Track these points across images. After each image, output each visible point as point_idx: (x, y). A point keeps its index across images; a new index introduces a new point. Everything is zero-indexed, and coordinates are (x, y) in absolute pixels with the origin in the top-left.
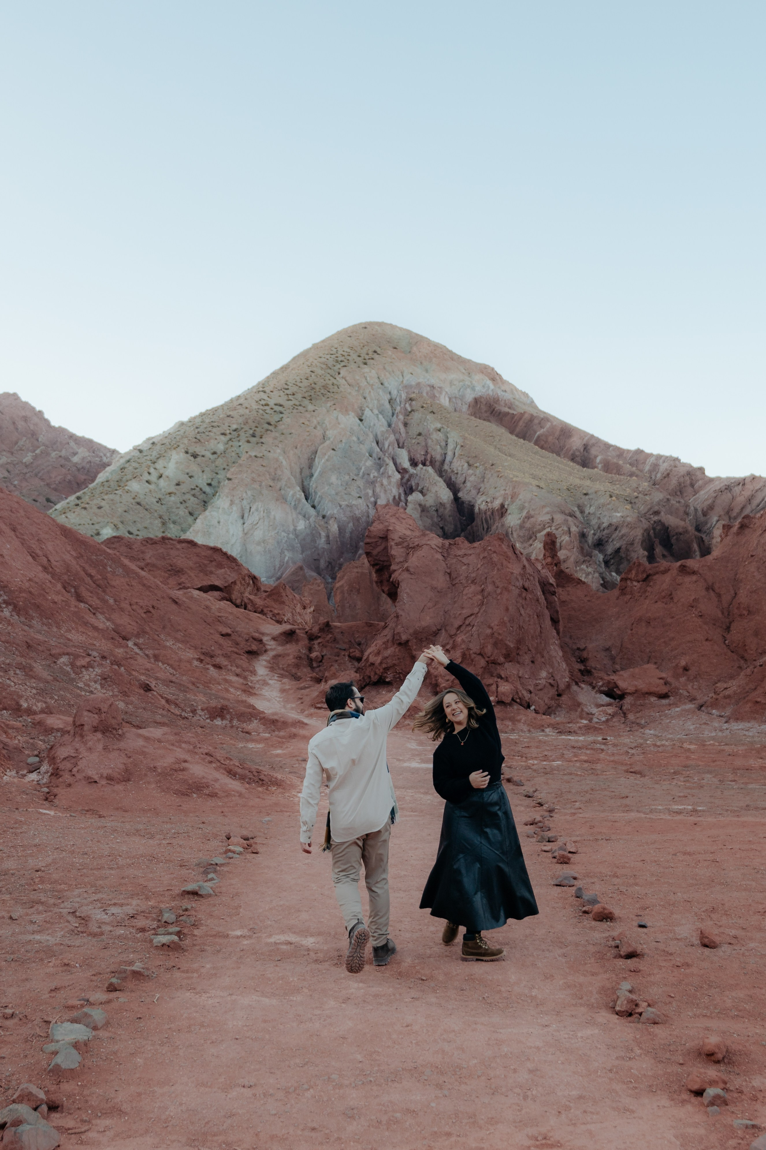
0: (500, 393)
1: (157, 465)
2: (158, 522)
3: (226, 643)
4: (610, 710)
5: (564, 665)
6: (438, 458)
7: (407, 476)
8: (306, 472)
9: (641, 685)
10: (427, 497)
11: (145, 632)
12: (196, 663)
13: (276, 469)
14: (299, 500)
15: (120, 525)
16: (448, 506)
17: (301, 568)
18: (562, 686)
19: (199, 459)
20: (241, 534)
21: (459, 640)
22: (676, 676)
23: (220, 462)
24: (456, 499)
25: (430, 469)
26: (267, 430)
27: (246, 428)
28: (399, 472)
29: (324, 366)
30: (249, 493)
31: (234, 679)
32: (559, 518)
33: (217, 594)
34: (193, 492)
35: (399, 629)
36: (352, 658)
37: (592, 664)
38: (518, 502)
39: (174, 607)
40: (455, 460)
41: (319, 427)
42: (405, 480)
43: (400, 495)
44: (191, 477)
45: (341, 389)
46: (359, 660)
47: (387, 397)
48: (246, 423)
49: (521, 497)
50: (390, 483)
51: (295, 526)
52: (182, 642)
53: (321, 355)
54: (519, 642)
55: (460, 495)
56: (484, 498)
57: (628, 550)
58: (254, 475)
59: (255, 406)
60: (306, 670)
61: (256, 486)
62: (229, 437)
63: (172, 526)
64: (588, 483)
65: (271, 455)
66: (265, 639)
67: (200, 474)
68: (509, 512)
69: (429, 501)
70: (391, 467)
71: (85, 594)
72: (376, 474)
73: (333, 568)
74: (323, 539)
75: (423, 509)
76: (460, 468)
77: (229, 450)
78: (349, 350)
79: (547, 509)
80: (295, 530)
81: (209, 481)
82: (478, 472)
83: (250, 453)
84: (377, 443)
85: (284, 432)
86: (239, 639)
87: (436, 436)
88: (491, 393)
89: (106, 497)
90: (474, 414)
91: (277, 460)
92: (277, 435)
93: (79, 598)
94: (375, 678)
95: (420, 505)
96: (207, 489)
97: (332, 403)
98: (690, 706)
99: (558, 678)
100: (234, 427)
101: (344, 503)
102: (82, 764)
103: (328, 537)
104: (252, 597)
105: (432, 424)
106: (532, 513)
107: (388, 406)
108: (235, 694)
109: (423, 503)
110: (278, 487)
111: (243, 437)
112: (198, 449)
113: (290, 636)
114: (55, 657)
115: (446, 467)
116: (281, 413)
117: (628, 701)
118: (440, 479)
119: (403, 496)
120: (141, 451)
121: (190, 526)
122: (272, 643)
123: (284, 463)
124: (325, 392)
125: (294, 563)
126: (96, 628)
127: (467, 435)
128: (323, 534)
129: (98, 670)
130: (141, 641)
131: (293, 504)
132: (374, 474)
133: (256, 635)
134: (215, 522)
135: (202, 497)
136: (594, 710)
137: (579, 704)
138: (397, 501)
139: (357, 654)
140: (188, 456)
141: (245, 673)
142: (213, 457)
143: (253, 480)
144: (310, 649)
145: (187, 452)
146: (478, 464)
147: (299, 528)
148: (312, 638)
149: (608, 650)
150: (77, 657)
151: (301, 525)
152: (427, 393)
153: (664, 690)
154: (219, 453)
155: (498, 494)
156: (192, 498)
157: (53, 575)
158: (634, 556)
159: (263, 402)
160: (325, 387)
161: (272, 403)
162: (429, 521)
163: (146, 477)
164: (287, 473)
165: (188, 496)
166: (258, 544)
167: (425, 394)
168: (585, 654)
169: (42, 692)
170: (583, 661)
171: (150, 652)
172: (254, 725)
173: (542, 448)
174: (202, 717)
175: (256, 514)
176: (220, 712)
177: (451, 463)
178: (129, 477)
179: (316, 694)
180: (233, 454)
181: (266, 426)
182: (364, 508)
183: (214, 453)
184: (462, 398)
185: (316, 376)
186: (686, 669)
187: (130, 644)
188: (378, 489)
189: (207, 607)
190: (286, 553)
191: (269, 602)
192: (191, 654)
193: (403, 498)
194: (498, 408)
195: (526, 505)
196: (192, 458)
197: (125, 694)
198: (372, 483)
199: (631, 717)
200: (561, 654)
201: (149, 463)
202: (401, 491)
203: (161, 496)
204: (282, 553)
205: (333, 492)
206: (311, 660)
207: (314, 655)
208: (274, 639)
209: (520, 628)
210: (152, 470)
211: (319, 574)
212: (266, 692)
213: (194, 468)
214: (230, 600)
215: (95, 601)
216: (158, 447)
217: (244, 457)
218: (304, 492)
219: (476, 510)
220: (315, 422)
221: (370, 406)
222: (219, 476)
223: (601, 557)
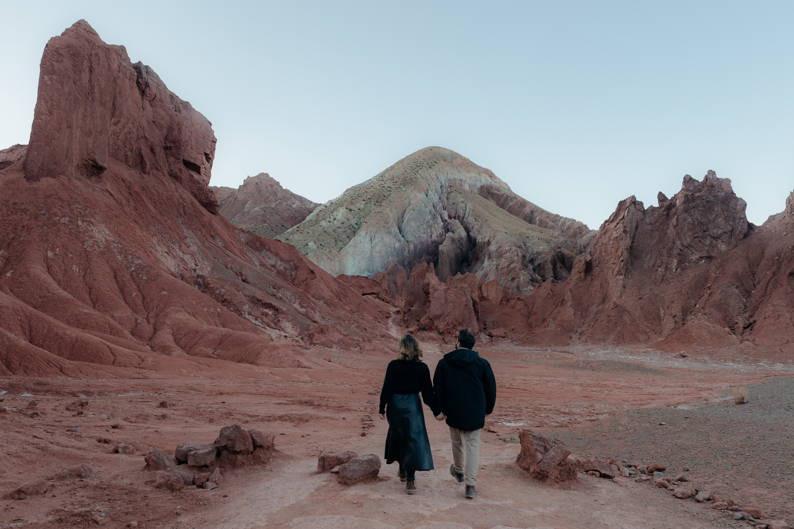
0: (493, 183)
1: (333, 214)
2: (333, 241)
3: (380, 314)
4: (488, 340)
5: (477, 327)
6: (462, 215)
7: (446, 223)
8: (400, 219)
9: (498, 334)
10: (455, 234)
11: (359, 311)
12: (373, 321)
13: (387, 218)
14: (397, 233)
15: (317, 241)
16: (464, 239)
17: (396, 265)
18: (476, 333)
19: (352, 212)
20: (370, 248)
21: (446, 319)
22: (510, 332)
23: (361, 213)
24: (468, 235)
25: (457, 221)
26: (384, 199)
27: (374, 198)
28: (443, 221)
29: (411, 168)
30: (375, 229)
31: (383, 326)
32: (514, 248)
33: (375, 296)
34: (349, 227)
35: (430, 315)
36: (416, 320)
37: (487, 326)
38: (496, 240)
39: (365, 302)
40: (469, 217)
41: (407, 199)
42: (445, 225)
43: (443, 232)
44: (348, 220)
45: (418, 180)
46: (419, 321)
47: (439, 185)
48: (374, 196)
49: (497, 237)
50: (438, 227)
51: (394, 245)
52: (369, 314)
53: (410, 163)
54: (463, 320)
55: (470, 234)
56: (481, 236)
57: (544, 264)
58: (377, 221)
59: (378, 188)
60: (403, 323)
61: (378, 226)
62: (366, 202)
63: (339, 242)
64: (529, 232)
65: (385, 211)
66: (391, 313)
67: (353, 219)
68: (491, 244)
69: (456, 236)
70: (440, 219)
71: (342, 299)
72: (432, 222)
73: (410, 265)
74: (407, 252)
75: (453, 240)
76: (471, 221)
77: (366, 208)
78: (423, 161)
79: (509, 244)
80: (394, 247)
81: (356, 222)
82: (479, 223)
83: (375, 210)
84: (434, 207)
85: (391, 200)
86: (383, 313)
87: (461, 205)
88: (489, 184)
89: (311, 228)
90: (480, 194)
91: (388, 214)
92: (388, 202)
93: (341, 300)
94: (422, 328)
95: (451, 238)
96: (356, 226)
97: (414, 187)
98: (510, 341)
99: (474, 330)
100: (369, 197)
101: (417, 236)
102: (366, 347)
103: (409, 251)
104: (386, 297)
105: (460, 199)
106: (502, 245)
107: (440, 189)
108: (384, 330)
109: (453, 237)
110: (387, 227)
111: (373, 203)
112: (352, 207)
113: (398, 312)
114: (344, 321)
115: (465, 220)
116: (390, 191)
117: (494, 338)
118: (461, 226)
119: (444, 233)
120: (326, 207)
121: (347, 243)
122: (393, 314)
123: (391, 215)
124: (411, 182)
125: (393, 262)
126: (346, 310)
127: (475, 205)
128: (407, 249)
129: (355, 325)
130: (358, 314)
131: (394, 235)
132: (431, 222)
133: (388, 312)
134: (359, 242)
135: (353, 229)
136: (484, 340)
137: (480, 338)
138: (441, 235)
139: (418, 319)
140: (348, 210)
141: (386, 324)
142: (358, 211)
143: (377, 223)
144: (404, 317)
145: (347, 209)
146: (479, 220)
147: (396, 246)
148: (405, 313)
149: (493, 322)
150: (350, 321)
151: (397, 245)
152: (458, 184)
153: (504, 336)
154: (361, 209)
155: (487, 235)
156: (349, 230)
157: (333, 293)
158: (547, 267)
159: (382, 186)
160: (411, 179)
161: (386, 186)
162: (455, 246)
163: (328, 219)
164: (392, 220)
165: (347, 229)
166: (378, 252)
167: (457, 184)
168: (486, 323)
169: (345, 330)
170: (485, 325)
171: (361, 317)
172: (392, 340)
173: (511, 212)
174: (379, 337)
175: (377, 239)
176: (383, 336)
177: (467, 218)
178: (321, 219)
179: (406, 331)
180: (368, 210)
181: (383, 197)
182: (426, 238)
183: (359, 209)
184: (475, 185)
185: (407, 173)
186: (513, 330)
187: (355, 314)
188: (433, 229)
189: (374, 302)
190: (390, 257)
191: (391, 299)
192: (371, 318)
193: (444, 234)
194: (492, 191)
195: (499, 241)
196: (349, 211)
197: (362, 331)
198: (431, 226)
199: (493, 343)
200: (476, 323)
201: (330, 212)
202: (443, 230)
203: (335, 229)
204: (388, 257)
205: (412, 230)
206: (404, 320)
207: (405, 319)
208: (393, 313)
209: (464, 316)
210: (331, 216)
211: (404, 267)
212: (392, 330)
213: (350, 216)
214: (379, 298)
215: (345, 302)
216: (334, 205)
217: (373, 212)
218: (399, 229)
219: (477, 242)
220: (406, 196)
221: (431, 189)
222: (361, 220)
223: (532, 267)
